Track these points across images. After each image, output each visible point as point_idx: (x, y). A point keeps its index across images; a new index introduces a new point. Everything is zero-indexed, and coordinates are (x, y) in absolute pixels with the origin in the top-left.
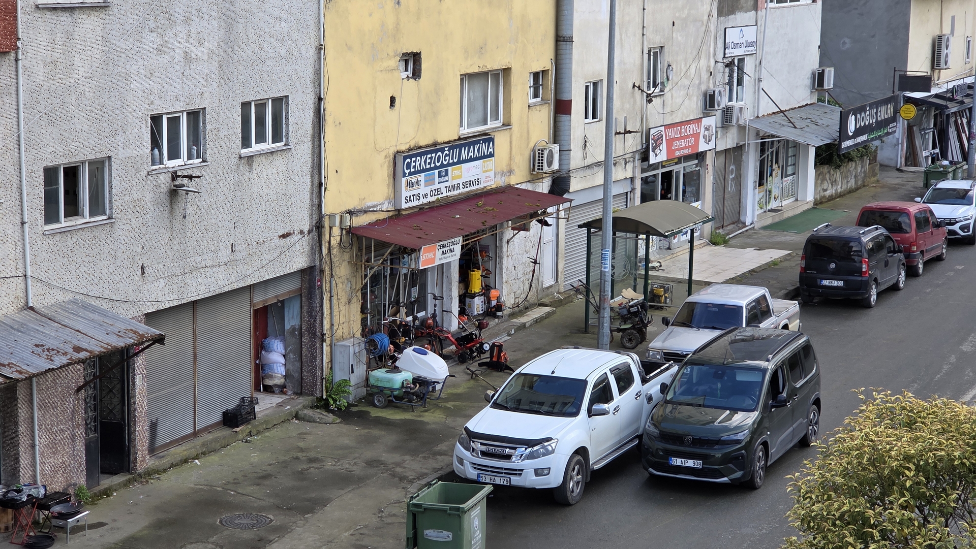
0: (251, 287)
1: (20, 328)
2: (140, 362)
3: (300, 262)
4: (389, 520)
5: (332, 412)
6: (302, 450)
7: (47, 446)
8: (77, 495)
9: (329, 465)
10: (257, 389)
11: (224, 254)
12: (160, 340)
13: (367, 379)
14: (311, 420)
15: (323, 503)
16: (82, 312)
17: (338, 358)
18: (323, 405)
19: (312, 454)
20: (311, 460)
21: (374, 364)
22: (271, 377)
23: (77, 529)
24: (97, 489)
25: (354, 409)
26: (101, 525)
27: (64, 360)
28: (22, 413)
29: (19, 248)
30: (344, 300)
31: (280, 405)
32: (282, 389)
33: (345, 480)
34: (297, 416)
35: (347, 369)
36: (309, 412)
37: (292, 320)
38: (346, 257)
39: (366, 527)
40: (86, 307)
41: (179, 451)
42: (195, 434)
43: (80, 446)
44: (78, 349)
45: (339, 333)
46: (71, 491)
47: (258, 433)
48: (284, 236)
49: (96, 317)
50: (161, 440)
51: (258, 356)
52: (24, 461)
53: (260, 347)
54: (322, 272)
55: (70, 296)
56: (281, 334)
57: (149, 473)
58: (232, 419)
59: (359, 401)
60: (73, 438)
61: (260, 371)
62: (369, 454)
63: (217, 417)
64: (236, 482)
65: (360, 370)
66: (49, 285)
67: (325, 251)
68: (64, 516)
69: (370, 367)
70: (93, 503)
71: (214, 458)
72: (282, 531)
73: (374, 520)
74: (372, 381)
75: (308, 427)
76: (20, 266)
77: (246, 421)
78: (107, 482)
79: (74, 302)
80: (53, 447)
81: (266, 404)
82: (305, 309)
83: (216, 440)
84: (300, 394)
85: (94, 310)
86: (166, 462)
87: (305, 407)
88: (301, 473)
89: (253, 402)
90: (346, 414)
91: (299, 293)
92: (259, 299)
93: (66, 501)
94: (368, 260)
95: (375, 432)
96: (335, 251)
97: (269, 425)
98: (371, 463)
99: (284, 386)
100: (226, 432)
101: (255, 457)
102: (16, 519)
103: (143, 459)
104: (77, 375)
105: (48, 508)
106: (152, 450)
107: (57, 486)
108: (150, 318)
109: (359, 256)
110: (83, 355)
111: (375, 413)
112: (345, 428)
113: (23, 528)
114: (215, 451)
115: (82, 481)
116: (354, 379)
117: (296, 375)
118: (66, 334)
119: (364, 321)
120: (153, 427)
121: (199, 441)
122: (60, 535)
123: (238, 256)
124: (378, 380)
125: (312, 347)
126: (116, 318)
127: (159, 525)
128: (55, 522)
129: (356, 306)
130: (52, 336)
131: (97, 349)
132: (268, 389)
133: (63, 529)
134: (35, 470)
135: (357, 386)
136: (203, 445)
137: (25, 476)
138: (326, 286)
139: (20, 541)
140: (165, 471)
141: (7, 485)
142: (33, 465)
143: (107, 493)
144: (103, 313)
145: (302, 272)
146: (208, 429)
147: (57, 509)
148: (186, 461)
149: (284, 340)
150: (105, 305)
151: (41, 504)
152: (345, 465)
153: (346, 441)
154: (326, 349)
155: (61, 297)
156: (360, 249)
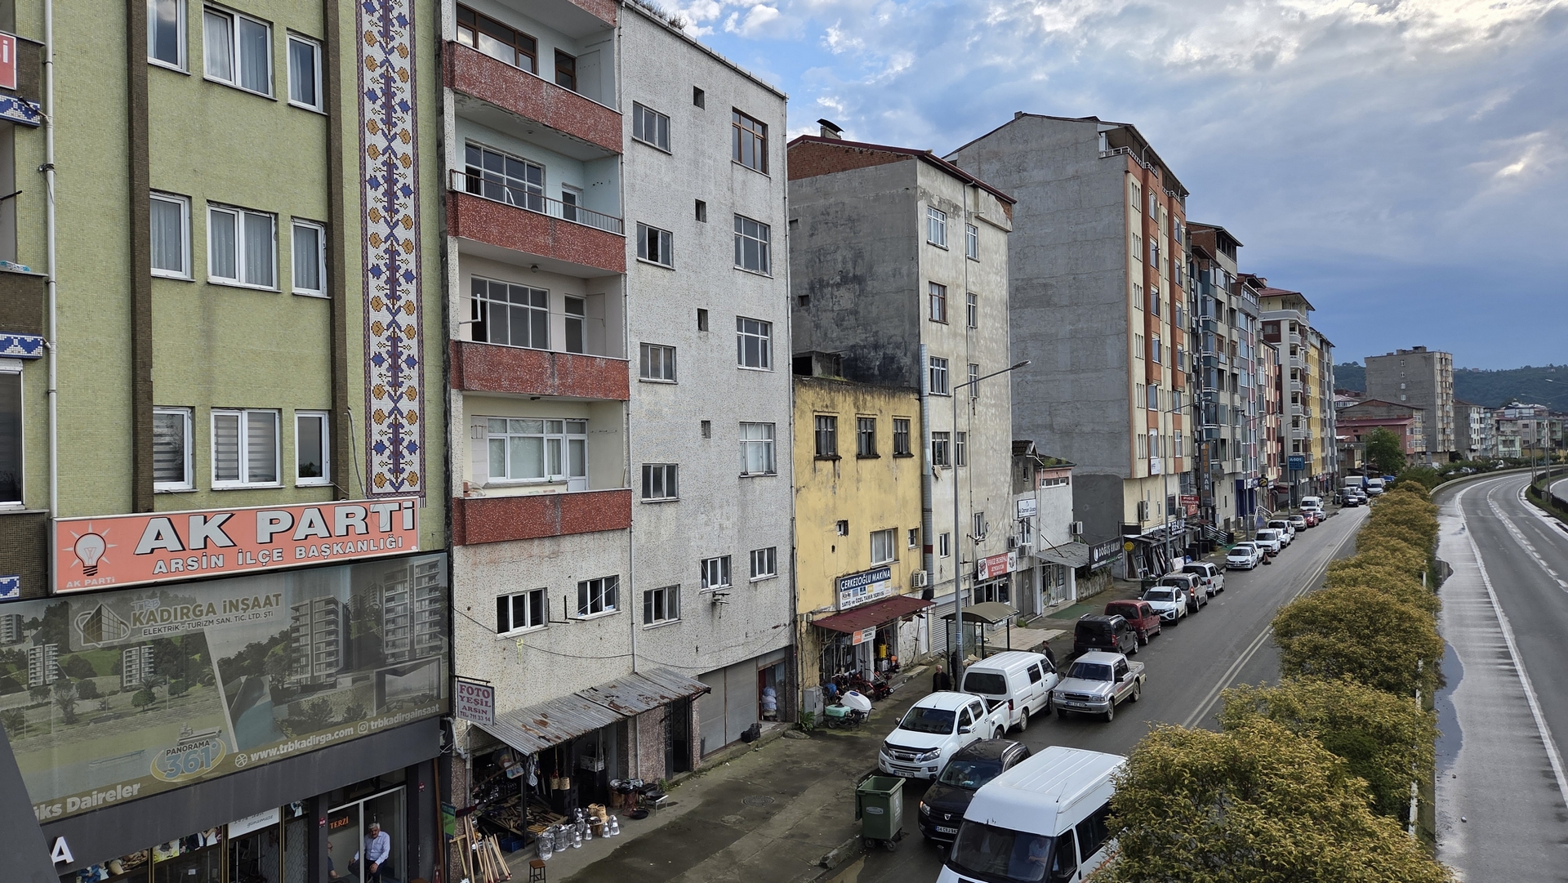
0: (757, 658)
1: (631, 685)
2: (695, 703)
3: (784, 642)
4: (842, 801)
5: (804, 732)
6: (788, 756)
7: (643, 755)
8: (660, 785)
9: (805, 765)
10: (760, 719)
11: (742, 639)
12: (708, 691)
13: (824, 711)
14: (792, 737)
15: (803, 789)
16: (664, 675)
17: (807, 699)
18: (799, 727)
19: (794, 759)
20: (794, 762)
21: (827, 702)
22: (768, 711)
23: (662, 806)
24: (671, 781)
25: (817, 730)
26: (675, 803)
27: (656, 704)
28: (630, 736)
29: (630, 638)
30: (810, 664)
31: (773, 728)
32: (774, 719)
33: (815, 775)
34: (784, 735)
35: (813, 705)
36: (790, 732)
37: (780, 677)
38: (811, 638)
39: (829, 804)
40: (666, 672)
41: (717, 757)
42: (726, 747)
43: (662, 755)
44: (663, 697)
45: (807, 684)
46: (657, 783)
47: (762, 746)
48: (775, 627)
49: (672, 677)
50: (707, 750)
51: (760, 699)
52: (631, 764)
53: (762, 693)
54: (797, 647)
55: (657, 666)
56: (774, 685)
57: (701, 771)
58: (748, 737)
59: (819, 725)
60: (658, 751)
61: (762, 707)
62: (828, 758)
63: (738, 736)
64: (751, 777)
65: (820, 706)
66: (646, 659)
67: (798, 636)
68: (654, 798)
69: (825, 704)
70: (669, 790)
71: (737, 761)
72: (780, 807)
73: (835, 800)
74: (827, 712)
75: (791, 742)
76: (631, 649)
77: (755, 739)
78: (677, 777)
79: (660, 669)
80: (647, 756)
81: (766, 728)
82: (788, 670)
83: (738, 750)
84: (785, 721)
85: (671, 673)
86: (709, 764)
87: (788, 729)
88: (788, 770)
89: (759, 727)
90: (812, 733)
91: (784, 661)
92: (762, 664)
93: (655, 789)
94: (823, 640)
95: (831, 744)
96: (803, 636)
97: (768, 740)
98: (830, 764)
99: (775, 716)
100: (744, 745)
101: (761, 760)
102: (626, 800)
103: (698, 763)
104: (661, 713)
105: (644, 793)
106: (702, 757)
107: (649, 780)
108: (701, 677)
109: (818, 638)
110: (666, 701)
111: (829, 732)
112: (812, 742)
113: (630, 806)
114: (737, 757)
115: (663, 776)
116: (818, 711)
117: (783, 710)
118: (656, 688)
119: (821, 676)
120: (703, 742)
121: (728, 751)
122: (651, 810)
123: (750, 639)
124: (830, 711)
125: (792, 693)
126: (682, 678)
127: (707, 804)
128: (648, 802)
129: (817, 667)
130: (648, 689)
131: (674, 697)
132: (767, 719)
133: (653, 806)
134: (637, 770)
135: (818, 715)
136: (731, 753)
137: (631, 775)
138: (799, 657)
139: (628, 814)
140: (710, 769)
141: (621, 780)
142: (636, 767)
143: (677, 783)
144: (676, 675)
145: (785, 648)
146: (733, 743)
147: (649, 794)
148: (721, 764)
149: (775, 689)
150: (676, 670)
151: (640, 791)
152: (814, 765)
153: (813, 750)
154: (800, 693)
155: (652, 666)
156: (818, 634)
